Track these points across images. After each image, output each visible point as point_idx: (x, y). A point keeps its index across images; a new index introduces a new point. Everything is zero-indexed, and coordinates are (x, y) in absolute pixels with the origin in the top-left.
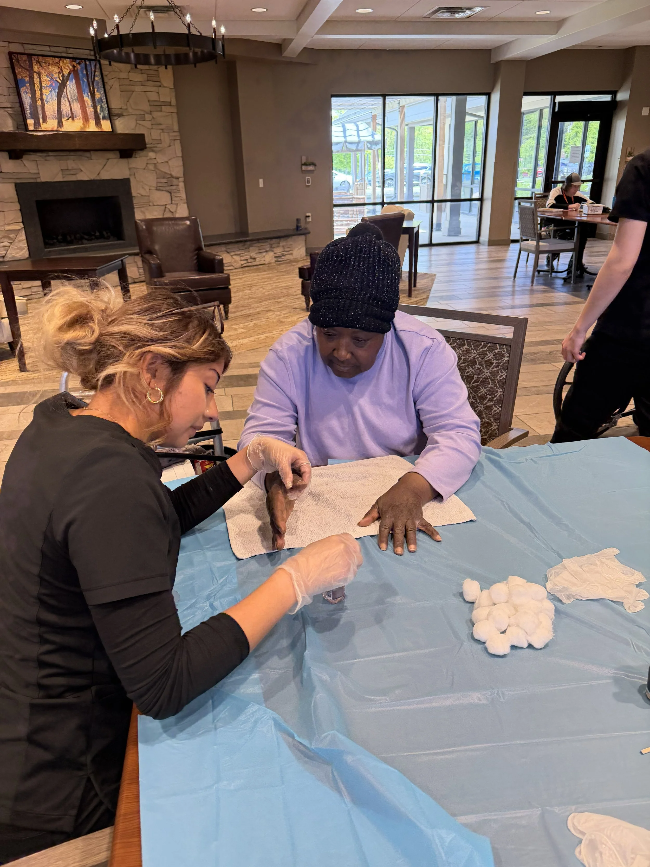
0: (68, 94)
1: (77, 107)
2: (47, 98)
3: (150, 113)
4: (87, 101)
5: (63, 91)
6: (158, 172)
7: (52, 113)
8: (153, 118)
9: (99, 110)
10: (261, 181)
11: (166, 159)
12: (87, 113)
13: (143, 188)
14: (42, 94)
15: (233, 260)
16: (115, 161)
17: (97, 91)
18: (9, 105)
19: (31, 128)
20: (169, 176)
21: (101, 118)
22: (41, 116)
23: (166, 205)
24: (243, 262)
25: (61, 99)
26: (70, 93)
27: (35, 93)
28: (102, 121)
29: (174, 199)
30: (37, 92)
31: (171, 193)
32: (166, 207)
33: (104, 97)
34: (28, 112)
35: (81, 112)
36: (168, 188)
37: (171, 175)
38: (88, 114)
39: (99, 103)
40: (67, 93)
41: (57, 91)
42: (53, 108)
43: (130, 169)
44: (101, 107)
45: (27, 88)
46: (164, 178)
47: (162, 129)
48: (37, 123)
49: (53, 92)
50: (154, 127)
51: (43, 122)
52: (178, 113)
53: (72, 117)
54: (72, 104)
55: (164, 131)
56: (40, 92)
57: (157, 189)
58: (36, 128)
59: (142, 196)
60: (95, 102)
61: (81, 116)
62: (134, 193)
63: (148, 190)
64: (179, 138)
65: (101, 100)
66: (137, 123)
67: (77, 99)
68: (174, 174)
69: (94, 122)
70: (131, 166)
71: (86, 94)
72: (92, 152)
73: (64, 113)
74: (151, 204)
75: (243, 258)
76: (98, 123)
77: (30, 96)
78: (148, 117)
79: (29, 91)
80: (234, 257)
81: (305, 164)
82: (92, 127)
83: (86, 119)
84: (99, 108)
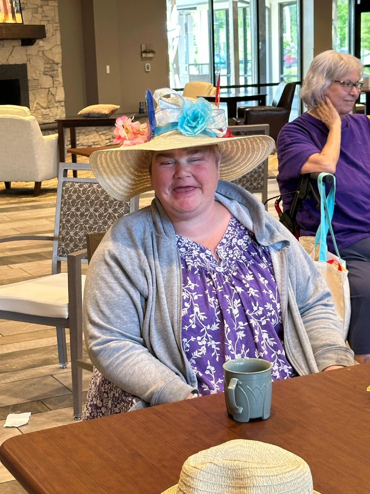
1: (1, 2)
3: (41, 7)
6: (45, 58)
8: (43, 11)
9: (14, 5)
10: (108, 67)
11: (50, 47)
13: (35, 72)
15: (101, 139)
16: (18, 48)
20: (51, 62)
21: (15, 11)
23: (49, 88)
24: (107, 141)
28: (16, 14)
29: (55, 83)
31: (53, 77)
32: (49, 90)
35: (3, 7)
36: (51, 73)
37: (53, 61)
43: (27, 55)
44: (15, 2)
46: (48, 64)
47: (48, 21)
50: (44, 19)
52: (58, 6)
55: (51, 22)
57: (44, 74)
59: (34, 79)
61: (3, 10)
62: (29, 78)
63: (38, 74)
64: (59, 28)
66: (33, 16)
68: (56, 60)
69: (11, 15)
70: (28, 53)
72: (5, 41)
74: (39, 87)
75: (107, 137)
76: (14, 16)
78: (40, 10)
80: (101, 136)
81: (145, 52)
82: (10, 20)
83: (6, 13)
84: (14, 3)
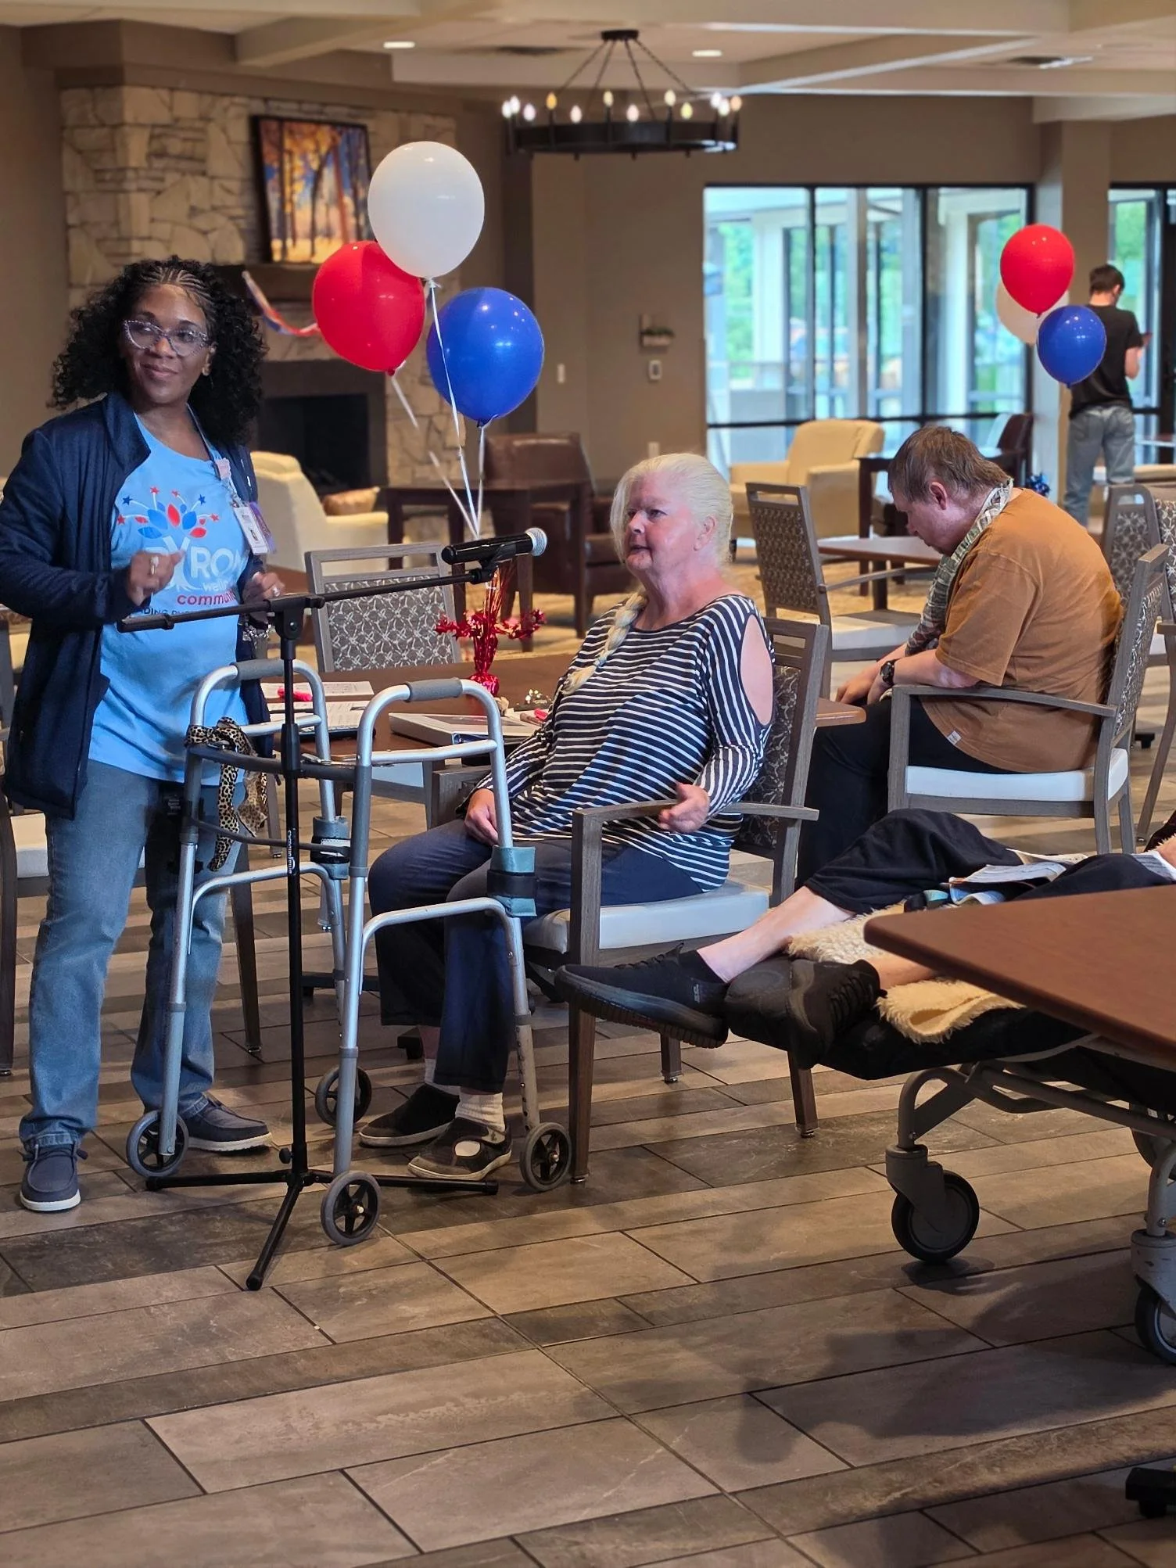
0: (325, 191)
1: (335, 214)
2: (299, 200)
5: (319, 187)
7: (304, 228)
10: (561, 368)
12: (347, 225)
14: (292, 193)
18: (239, 212)
19: (277, 257)
22: (289, 233)
23: (431, 416)
25: (316, 201)
27: (284, 190)
30: (286, 187)
32: (431, 421)
34: (274, 225)
35: (339, 226)
41: (311, 185)
42: (306, 219)
45: (275, 181)
48: (284, 250)
49: (307, 188)
51: (292, 246)
53: (329, 235)
54: (329, 210)
56: (290, 189)
57: (421, 383)
58: (283, 257)
60: (358, 207)
61: (339, 230)
67: (336, 202)
71: (347, 190)
73: (319, 226)
77: (278, 195)
79: (277, 186)
81: (650, 333)
83: (345, 239)
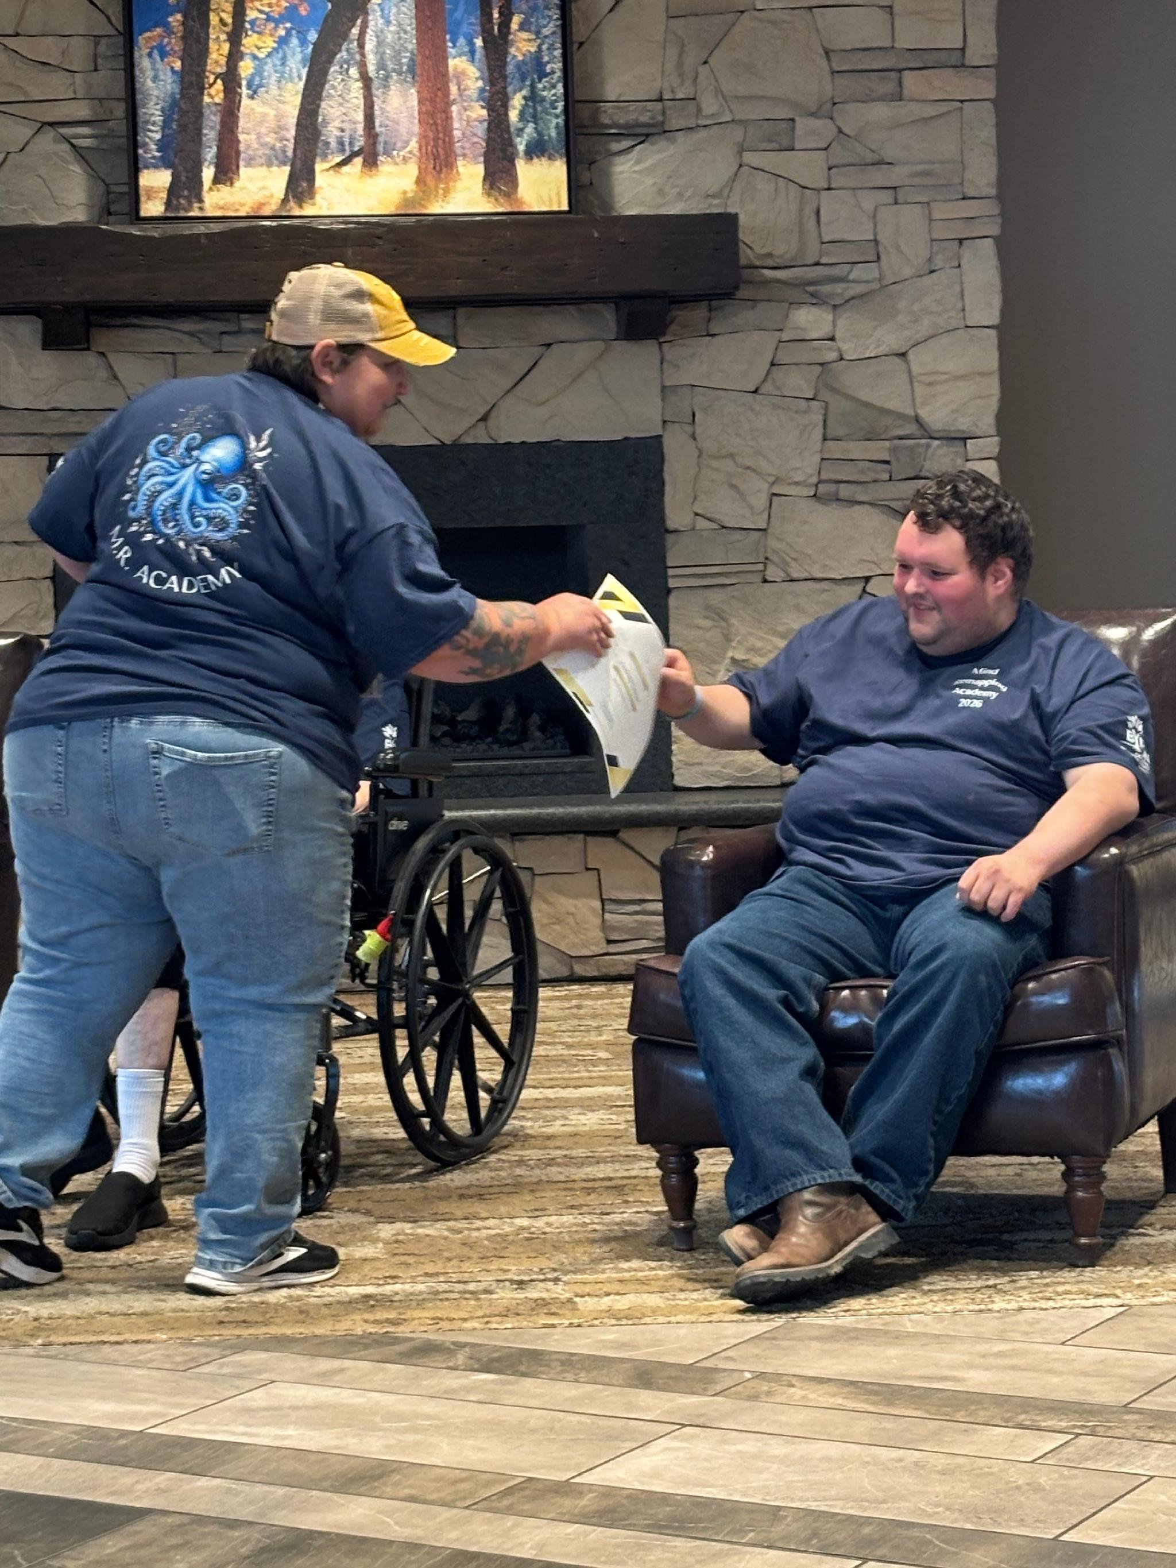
0: (369, 46)
1: (401, 102)
2: (259, 71)
3: (831, 110)
4: (460, 76)
5: (345, 36)
6: (837, 405)
7: (270, 139)
9: (513, 115)
11: (895, 342)
12: (448, 131)
14: (234, 56)
16: (584, 352)
17: (523, 27)
18: (82, 111)
19: (153, 207)
20: (911, 429)
21: (521, 148)
22: (210, 153)
23: (867, 579)
25: (325, 73)
26: (380, 43)
27: (205, 52)
28: (522, 167)
30: (213, 46)
33: (558, 53)
34: (152, 135)
35: (416, 129)
36: (889, 492)
37: (918, 422)
38: (457, 134)
39: (523, 79)
40: (361, 46)
41: (313, 36)
42: (280, 117)
43: (666, 390)
44: (533, 98)
45: (169, 31)
46: (871, 437)
47: (891, 189)
48: (185, 188)
49: (295, 41)
51: (216, 181)
52: (1002, 103)
53: (370, 152)
54: (377, 92)
55: (906, 194)
56: (226, 48)
57: (817, 497)
58: (178, 208)
59: (721, 527)
60: (504, 77)
61: (414, 145)
62: (676, 516)
63: (761, 501)
64: (991, 228)
65: (537, 66)
66: (741, 164)
67: (411, 70)
68: (935, 416)
69: (480, 170)
70: (674, 378)
71: (462, 41)
72: (461, 311)
73: (331, 133)
74: (772, 573)
76: (500, 176)
77: (178, 65)
78: (810, 130)
79: (175, 44)
82: (464, 196)
83: (438, 159)
84: (517, 102)
